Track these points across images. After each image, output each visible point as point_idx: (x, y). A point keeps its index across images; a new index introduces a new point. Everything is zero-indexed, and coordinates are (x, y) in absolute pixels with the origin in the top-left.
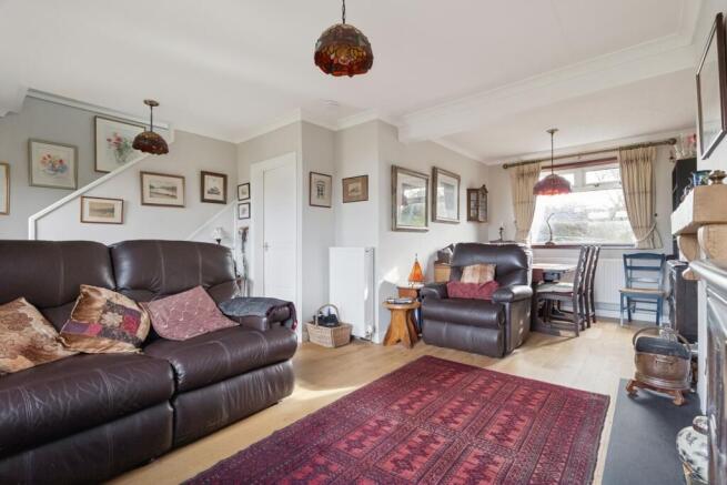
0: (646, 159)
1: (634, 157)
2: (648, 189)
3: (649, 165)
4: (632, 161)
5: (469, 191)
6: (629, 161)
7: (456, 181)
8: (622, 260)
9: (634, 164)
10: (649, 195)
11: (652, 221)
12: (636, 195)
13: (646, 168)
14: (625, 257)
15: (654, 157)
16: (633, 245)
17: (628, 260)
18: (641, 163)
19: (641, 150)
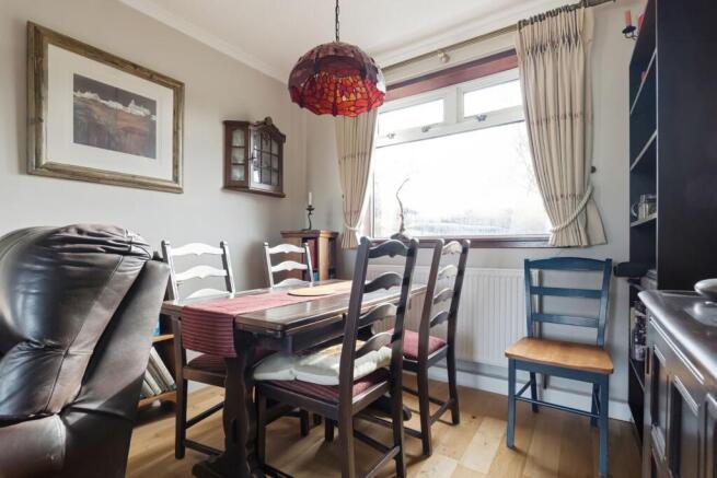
0: (572, 39)
1: (547, 37)
2: (578, 109)
3: (578, 53)
4: (543, 48)
5: (231, 127)
6: (538, 49)
7: (170, 92)
8: (521, 273)
9: (548, 56)
10: (578, 121)
11: (585, 182)
12: (552, 124)
13: (573, 60)
14: (529, 265)
15: (589, 35)
16: (547, 240)
17: (535, 272)
18: (562, 48)
19: (561, 18)
